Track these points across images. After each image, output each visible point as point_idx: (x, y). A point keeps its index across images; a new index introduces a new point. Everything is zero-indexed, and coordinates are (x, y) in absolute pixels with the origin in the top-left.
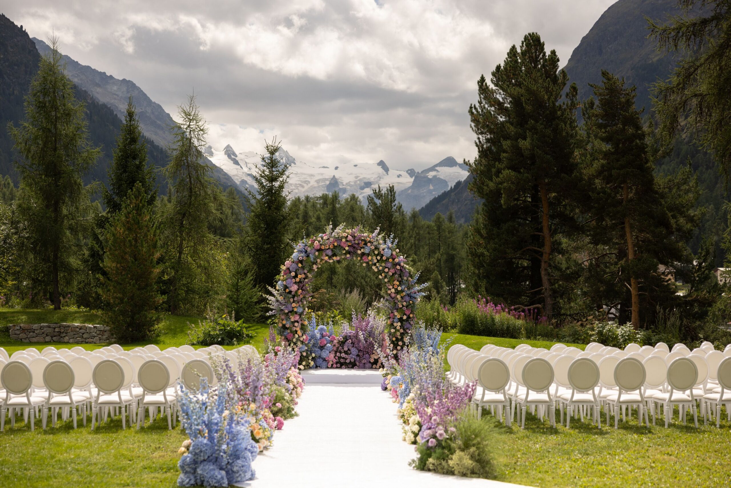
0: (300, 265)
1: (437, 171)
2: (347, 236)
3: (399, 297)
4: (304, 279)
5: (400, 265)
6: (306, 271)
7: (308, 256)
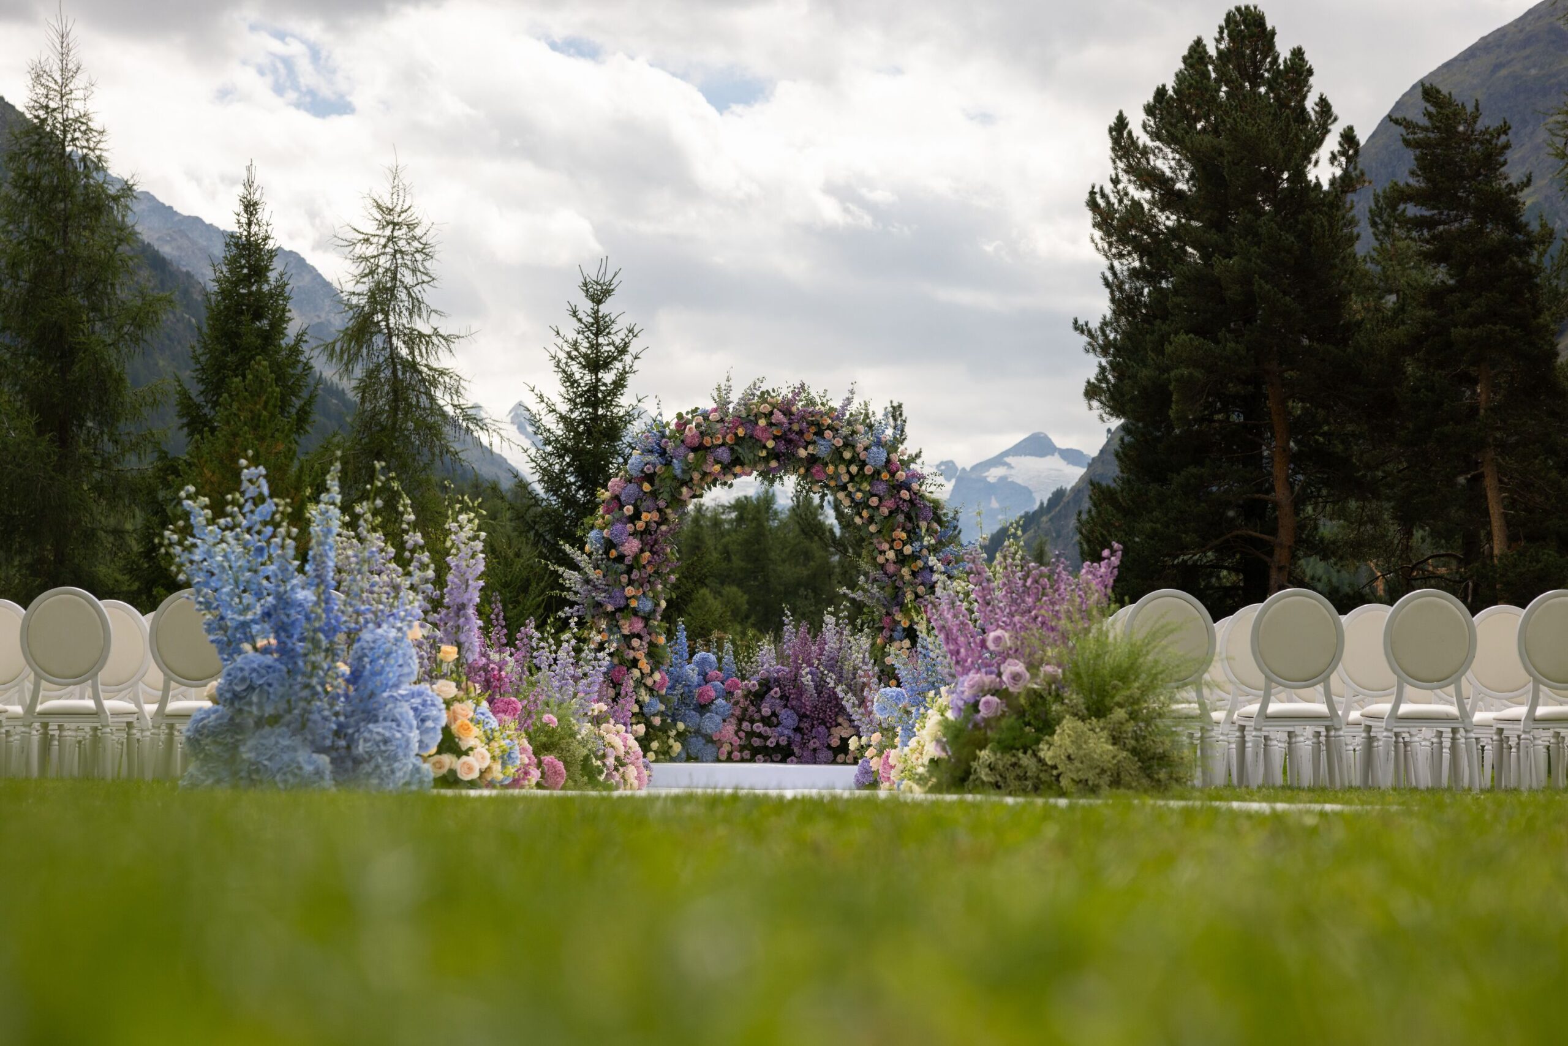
0: (647, 487)
1: (1009, 466)
2: (771, 413)
3: (905, 571)
4: (659, 524)
5: (909, 489)
6: (662, 504)
7: (668, 464)
